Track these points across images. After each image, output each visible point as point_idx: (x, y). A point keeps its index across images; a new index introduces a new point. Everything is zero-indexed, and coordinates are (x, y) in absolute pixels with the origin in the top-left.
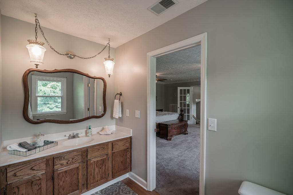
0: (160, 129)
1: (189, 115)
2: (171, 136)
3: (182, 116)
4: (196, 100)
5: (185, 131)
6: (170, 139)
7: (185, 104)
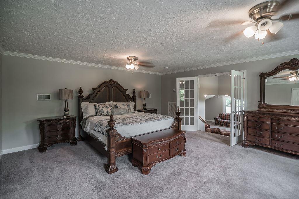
0: (132, 148)
1: (194, 118)
2: (149, 165)
3: (178, 121)
4: (205, 96)
5: (180, 151)
6: (147, 172)
7: (187, 101)
